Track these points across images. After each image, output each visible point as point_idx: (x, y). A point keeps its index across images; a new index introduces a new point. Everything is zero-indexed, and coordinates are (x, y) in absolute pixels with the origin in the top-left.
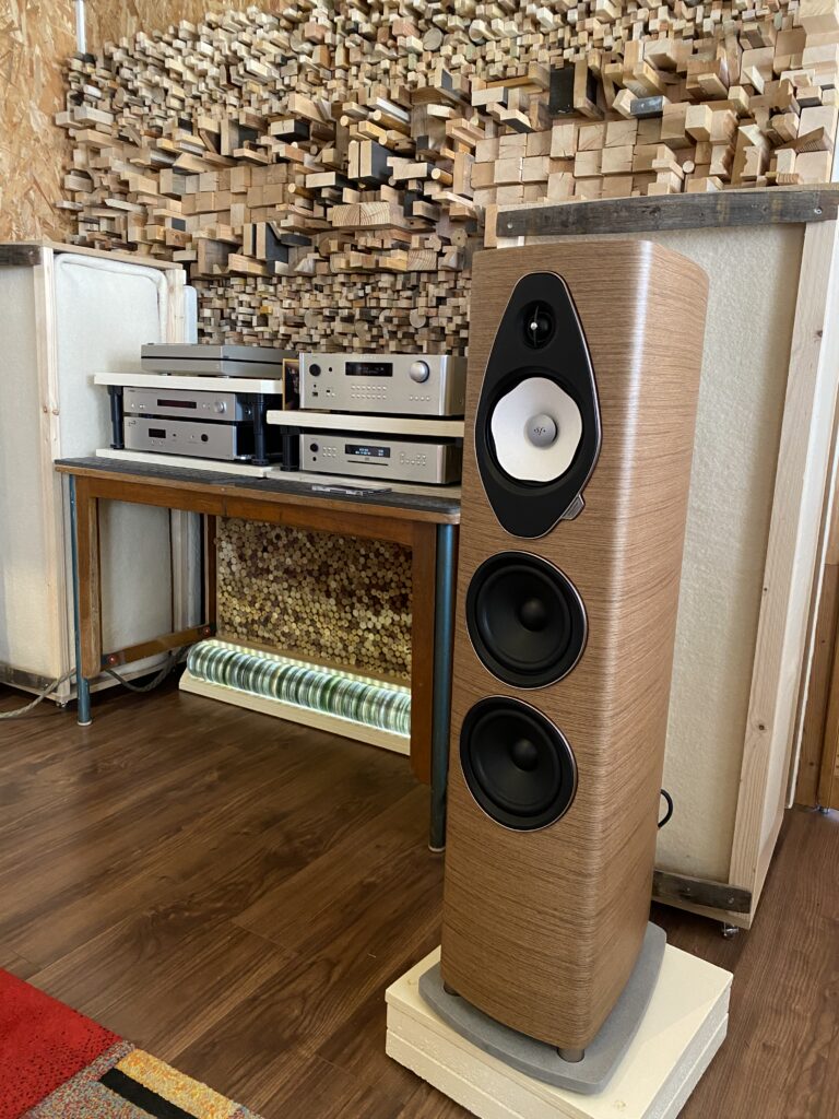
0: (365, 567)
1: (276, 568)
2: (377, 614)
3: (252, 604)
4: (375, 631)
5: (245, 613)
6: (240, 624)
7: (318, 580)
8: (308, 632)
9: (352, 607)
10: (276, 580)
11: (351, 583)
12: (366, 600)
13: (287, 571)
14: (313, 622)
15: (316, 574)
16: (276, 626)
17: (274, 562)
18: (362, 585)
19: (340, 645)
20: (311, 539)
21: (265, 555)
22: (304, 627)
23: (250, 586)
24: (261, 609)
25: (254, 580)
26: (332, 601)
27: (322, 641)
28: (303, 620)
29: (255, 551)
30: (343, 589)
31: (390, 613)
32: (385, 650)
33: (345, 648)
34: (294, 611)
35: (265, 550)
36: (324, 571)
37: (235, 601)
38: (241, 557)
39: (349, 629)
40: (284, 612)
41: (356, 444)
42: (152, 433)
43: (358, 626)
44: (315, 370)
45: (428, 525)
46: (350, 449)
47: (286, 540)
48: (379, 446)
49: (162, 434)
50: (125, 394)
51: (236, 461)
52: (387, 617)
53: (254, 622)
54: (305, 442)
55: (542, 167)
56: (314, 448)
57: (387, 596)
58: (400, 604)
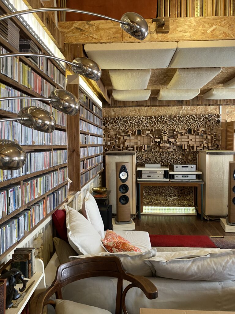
0: (169, 191)
1: (153, 193)
2: (171, 198)
3: (148, 200)
4: (171, 200)
5: (147, 201)
6: (146, 203)
7: (161, 194)
8: (159, 202)
9: (167, 197)
10: (153, 195)
11: (166, 194)
12: (169, 196)
13: (155, 194)
14: (160, 201)
15: (160, 193)
16: (153, 202)
17: (152, 193)
18: (169, 194)
19: (165, 203)
20: (159, 189)
23: (148, 197)
24: (150, 200)
26: (163, 197)
27: (161, 203)
28: (158, 201)
29: (149, 191)
30: (165, 195)
31: (173, 197)
32: (172, 202)
33: (166, 203)
34: (156, 199)
35: (150, 191)
36: (162, 193)
37: (145, 200)
38: (146, 193)
39: (166, 201)
40: (154, 200)
41: (183, 175)
42: (148, 176)
43: (168, 200)
44: (177, 167)
45: (200, 184)
46: (182, 176)
47: (154, 189)
48: (187, 176)
49: (150, 176)
50: (143, 171)
51: (164, 179)
52: (173, 198)
53: (148, 202)
54: (175, 176)
55: (188, 140)
56: (177, 176)
57: (173, 195)
58: (175, 196)
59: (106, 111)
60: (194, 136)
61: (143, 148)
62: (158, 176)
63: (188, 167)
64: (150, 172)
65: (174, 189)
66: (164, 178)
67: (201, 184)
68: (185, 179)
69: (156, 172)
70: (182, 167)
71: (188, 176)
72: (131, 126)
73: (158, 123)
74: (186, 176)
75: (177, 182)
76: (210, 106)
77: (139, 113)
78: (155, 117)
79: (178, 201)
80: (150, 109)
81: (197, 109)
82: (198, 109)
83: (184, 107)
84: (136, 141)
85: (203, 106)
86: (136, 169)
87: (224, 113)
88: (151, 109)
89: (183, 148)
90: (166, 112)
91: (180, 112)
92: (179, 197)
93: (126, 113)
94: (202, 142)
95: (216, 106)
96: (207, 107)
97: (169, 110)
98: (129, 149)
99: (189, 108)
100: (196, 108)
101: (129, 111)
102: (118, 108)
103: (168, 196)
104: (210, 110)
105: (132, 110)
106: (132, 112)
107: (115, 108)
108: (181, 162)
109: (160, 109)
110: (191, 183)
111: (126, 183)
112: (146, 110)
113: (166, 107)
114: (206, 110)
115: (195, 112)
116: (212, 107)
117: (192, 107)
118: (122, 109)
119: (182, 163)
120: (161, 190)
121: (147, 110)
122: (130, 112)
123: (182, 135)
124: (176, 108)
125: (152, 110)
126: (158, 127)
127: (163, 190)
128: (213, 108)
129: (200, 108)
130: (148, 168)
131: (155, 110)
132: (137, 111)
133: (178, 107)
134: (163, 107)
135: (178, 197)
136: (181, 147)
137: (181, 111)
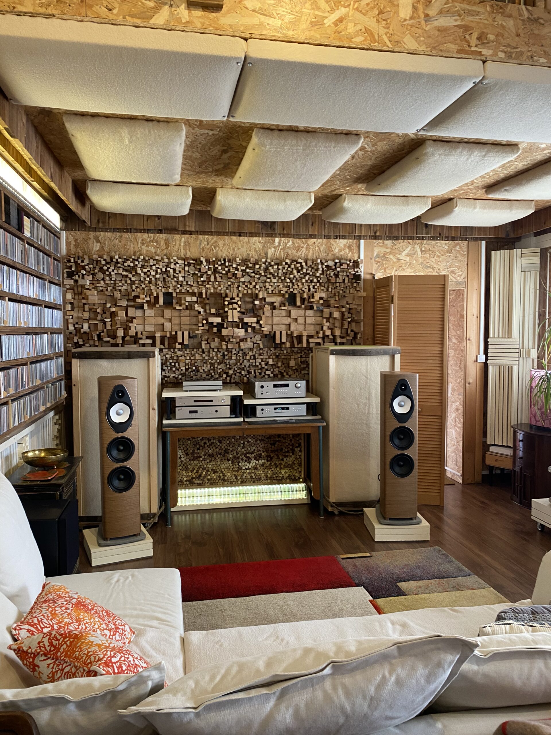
0: (243, 448)
1: (204, 455)
2: (249, 463)
3: (192, 471)
4: (249, 469)
5: (189, 476)
6: (186, 481)
7: (224, 456)
8: (220, 477)
9: (239, 462)
10: (204, 460)
11: (237, 453)
12: (245, 459)
13: (209, 455)
14: (222, 472)
15: (223, 453)
16: (204, 477)
17: (203, 453)
18: (243, 454)
19: (234, 477)
20: (220, 442)
21: (199, 451)
22: (218, 474)
23: (191, 465)
24: (197, 472)
25: (192, 462)
26: (230, 462)
27: (226, 478)
28: (217, 472)
29: (194, 450)
30: (235, 457)
31: (255, 461)
32: (253, 475)
33: (236, 478)
34: (212, 470)
35: (198, 449)
36: (226, 452)
37: (184, 472)
38: (187, 454)
39: (238, 471)
40: (208, 471)
41: (277, 407)
42: (191, 412)
43: (241, 469)
44: (262, 387)
45: (316, 427)
46: (275, 409)
47: (208, 444)
48: (285, 407)
49: (196, 412)
50: (177, 400)
51: (230, 417)
52: (254, 463)
53: (193, 478)
54: (259, 408)
55: (287, 321)
56: (262, 410)
57: (253, 455)
58: (258, 457)
59: (76, 240)
60: (301, 312)
61: (180, 340)
62: (216, 411)
63: (287, 386)
64: (195, 401)
65: (256, 441)
66: (231, 414)
67: (319, 427)
68: (281, 416)
69: (211, 401)
70: (275, 386)
71: (288, 408)
72: (147, 282)
73: (215, 278)
74: (283, 409)
75: (262, 423)
76: (337, 240)
77: (167, 248)
78: (207, 261)
79: (266, 471)
80: (196, 239)
81: (308, 247)
82: (312, 245)
83: (277, 240)
84: (161, 320)
85: (321, 238)
86: (160, 394)
87: (370, 256)
88: (198, 242)
89: (278, 341)
90: (234, 249)
91: (269, 250)
92: (268, 461)
93: (132, 249)
94: (320, 326)
95: (351, 240)
96: (332, 241)
97: (243, 246)
98: (141, 342)
99: (290, 242)
100: (306, 243)
101: (140, 241)
102: (109, 234)
103: (242, 459)
104: (337, 250)
105: (148, 240)
106: (148, 246)
107: (102, 233)
108: (272, 375)
109: (221, 243)
110: (295, 425)
111: (128, 434)
112: (185, 242)
113: (234, 238)
114: (329, 249)
115: (303, 252)
116: (342, 242)
117: (297, 240)
118: (121, 237)
119: (274, 375)
120: (224, 446)
121: (187, 244)
122: (143, 244)
123: (274, 308)
124: (260, 242)
125: (200, 244)
126: (216, 286)
127: (229, 445)
128: (345, 245)
129: (314, 243)
130: (191, 391)
131: (208, 244)
132: (162, 243)
133: (264, 238)
134: (226, 237)
135: (266, 461)
136: (271, 337)
137: (270, 248)
